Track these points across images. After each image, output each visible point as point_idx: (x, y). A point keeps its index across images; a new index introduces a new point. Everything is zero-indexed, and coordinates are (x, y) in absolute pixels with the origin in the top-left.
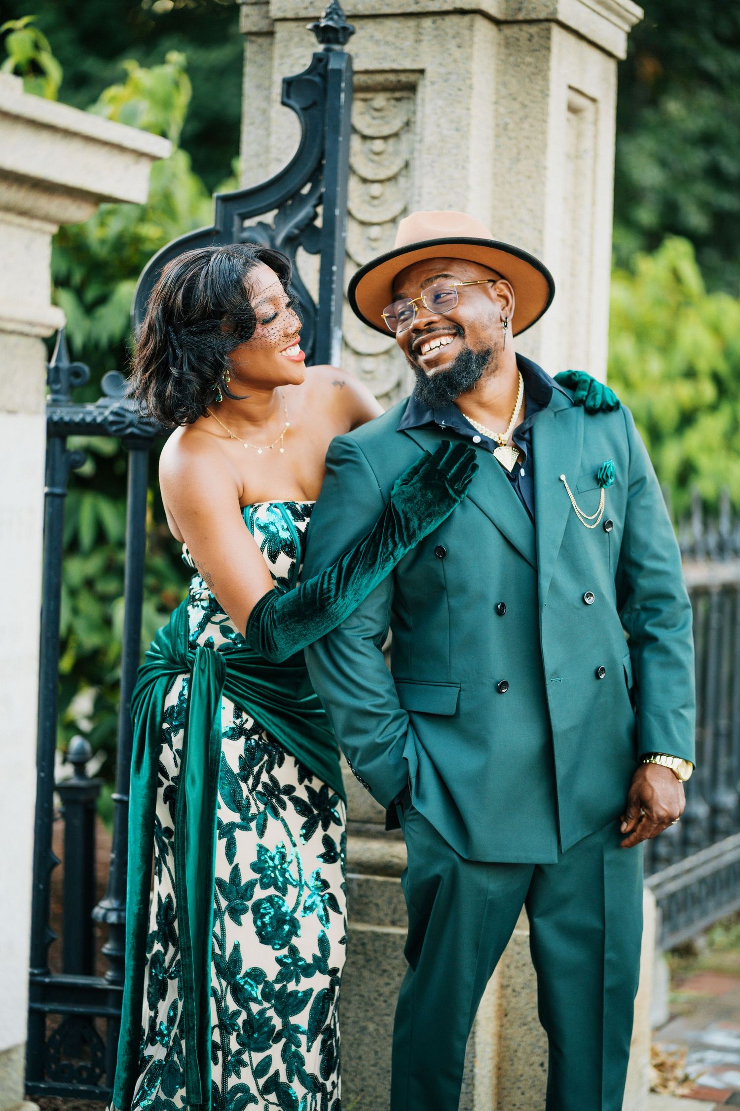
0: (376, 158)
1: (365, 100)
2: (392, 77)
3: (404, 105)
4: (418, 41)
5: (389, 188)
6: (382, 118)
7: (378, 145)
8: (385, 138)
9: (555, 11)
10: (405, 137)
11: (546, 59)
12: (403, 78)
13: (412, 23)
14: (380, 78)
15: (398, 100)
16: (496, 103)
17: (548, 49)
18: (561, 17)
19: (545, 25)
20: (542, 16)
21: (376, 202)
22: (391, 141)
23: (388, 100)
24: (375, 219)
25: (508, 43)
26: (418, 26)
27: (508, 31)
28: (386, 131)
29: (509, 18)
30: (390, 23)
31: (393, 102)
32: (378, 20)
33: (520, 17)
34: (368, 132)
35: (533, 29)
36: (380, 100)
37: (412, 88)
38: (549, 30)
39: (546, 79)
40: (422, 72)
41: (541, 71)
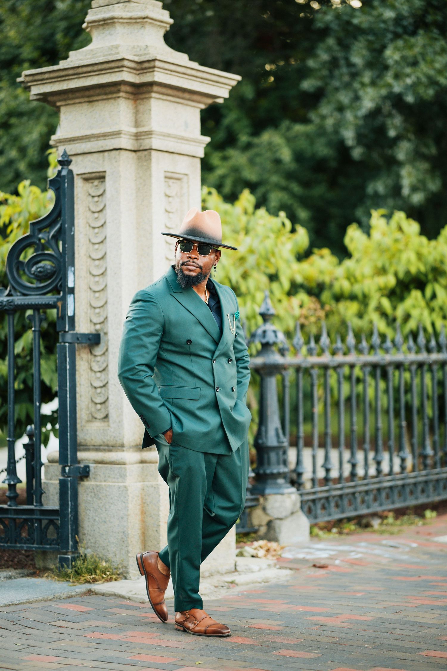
0: (96, 204)
1: (92, 183)
2: (97, 174)
3: (103, 183)
4: (104, 161)
5: (101, 214)
6: (98, 189)
7: (96, 199)
8: (99, 196)
9: (151, 146)
10: (104, 196)
11: (150, 163)
12: (101, 174)
13: (101, 154)
14: (94, 175)
15: (102, 182)
16: (135, 180)
17: (150, 159)
18: (154, 147)
19: (149, 151)
20: (148, 147)
21: (97, 220)
22: (101, 197)
23: (99, 182)
24: (96, 226)
25: (139, 158)
26: (103, 156)
27: (139, 154)
28: (99, 194)
29: (138, 149)
30: (95, 155)
31: (100, 183)
32: (92, 154)
33: (141, 148)
34: (93, 194)
35: (146, 153)
36: (96, 182)
37: (104, 177)
38: (150, 153)
39: (150, 171)
40: (105, 172)
41: (149, 168)
